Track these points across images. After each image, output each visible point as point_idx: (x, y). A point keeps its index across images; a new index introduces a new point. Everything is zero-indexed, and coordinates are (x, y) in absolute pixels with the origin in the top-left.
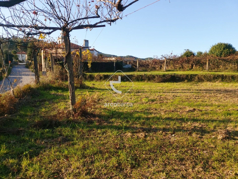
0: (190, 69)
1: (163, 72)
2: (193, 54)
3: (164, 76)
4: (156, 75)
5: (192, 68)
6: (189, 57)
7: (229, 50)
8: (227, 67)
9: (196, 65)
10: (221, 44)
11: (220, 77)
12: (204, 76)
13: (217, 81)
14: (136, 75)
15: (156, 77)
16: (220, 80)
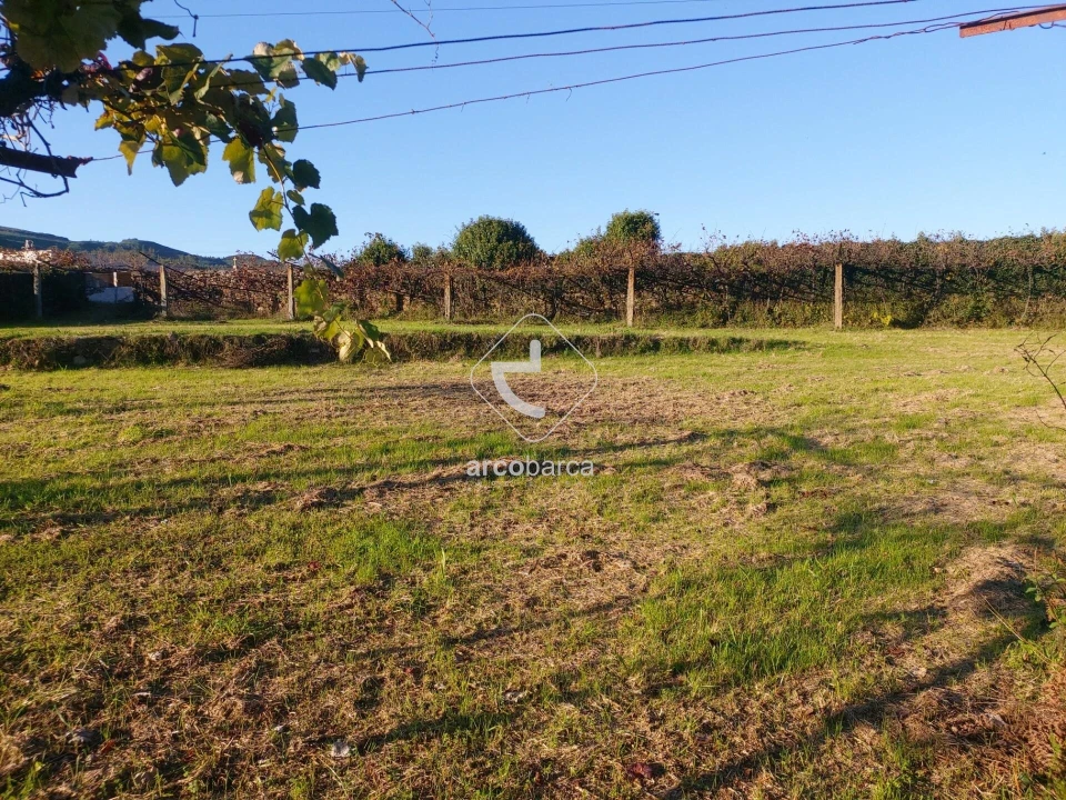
0: (393, 314)
1: (284, 322)
2: (401, 255)
3: (259, 339)
4: (225, 338)
5: (400, 308)
6: (384, 263)
7: (515, 244)
8: (515, 305)
9: (412, 296)
10: (490, 222)
11: (462, 341)
12: (411, 338)
13: (452, 355)
14: (132, 339)
15: (227, 345)
16: (462, 351)
